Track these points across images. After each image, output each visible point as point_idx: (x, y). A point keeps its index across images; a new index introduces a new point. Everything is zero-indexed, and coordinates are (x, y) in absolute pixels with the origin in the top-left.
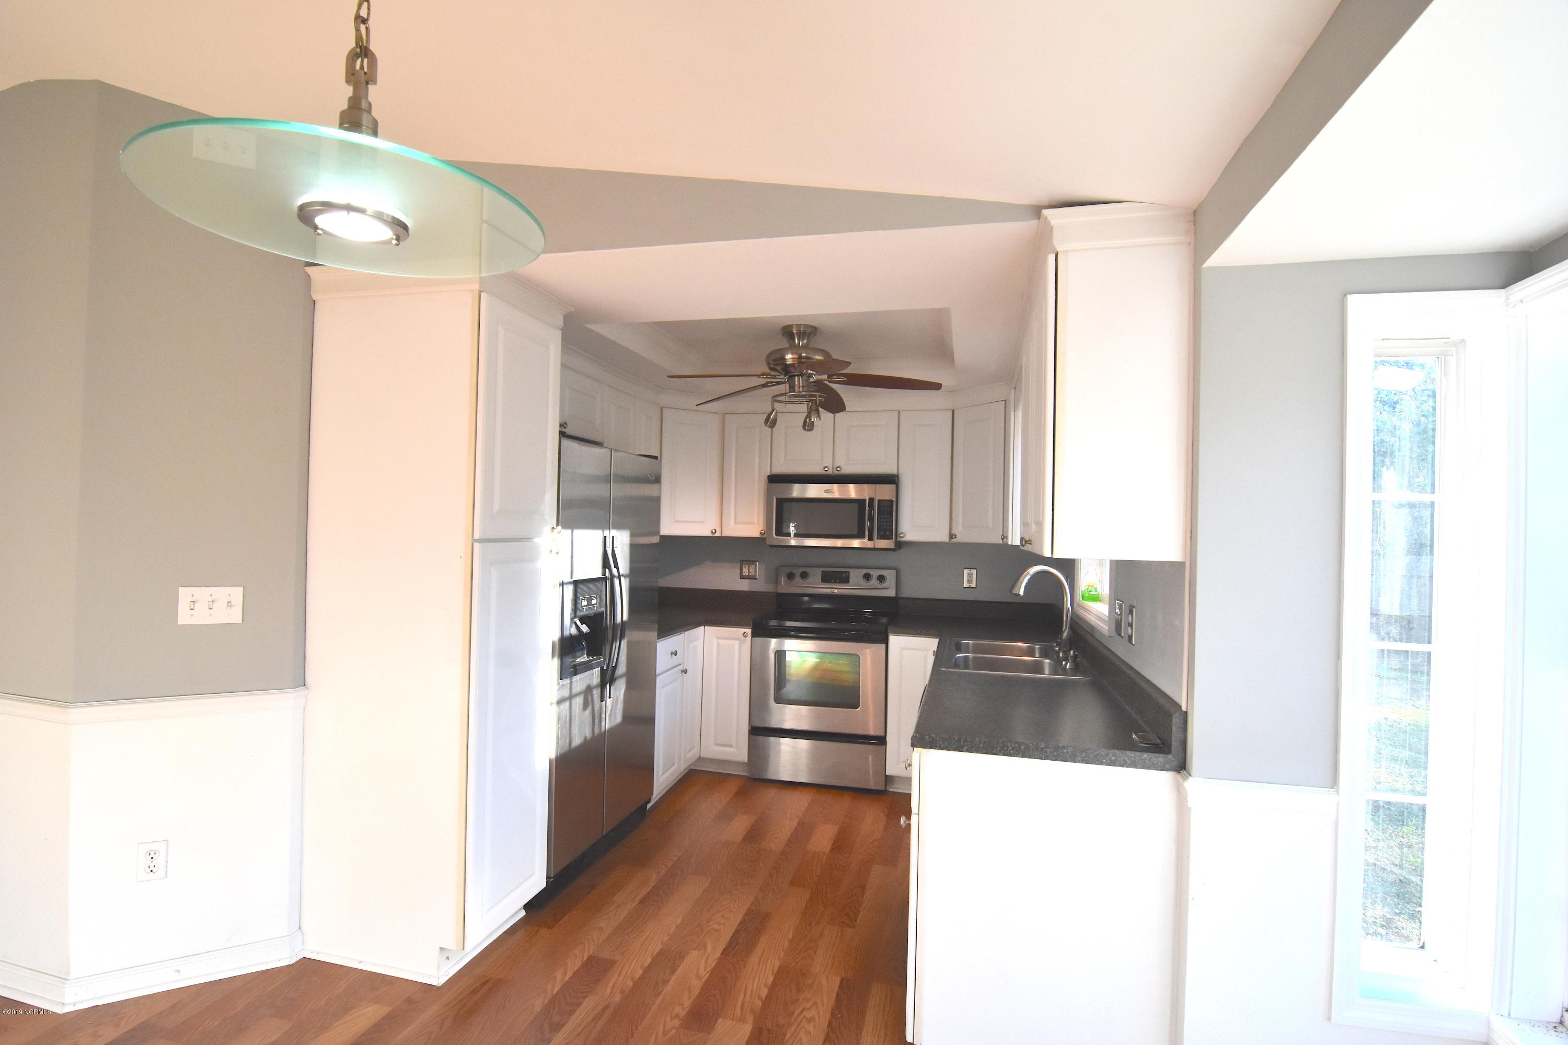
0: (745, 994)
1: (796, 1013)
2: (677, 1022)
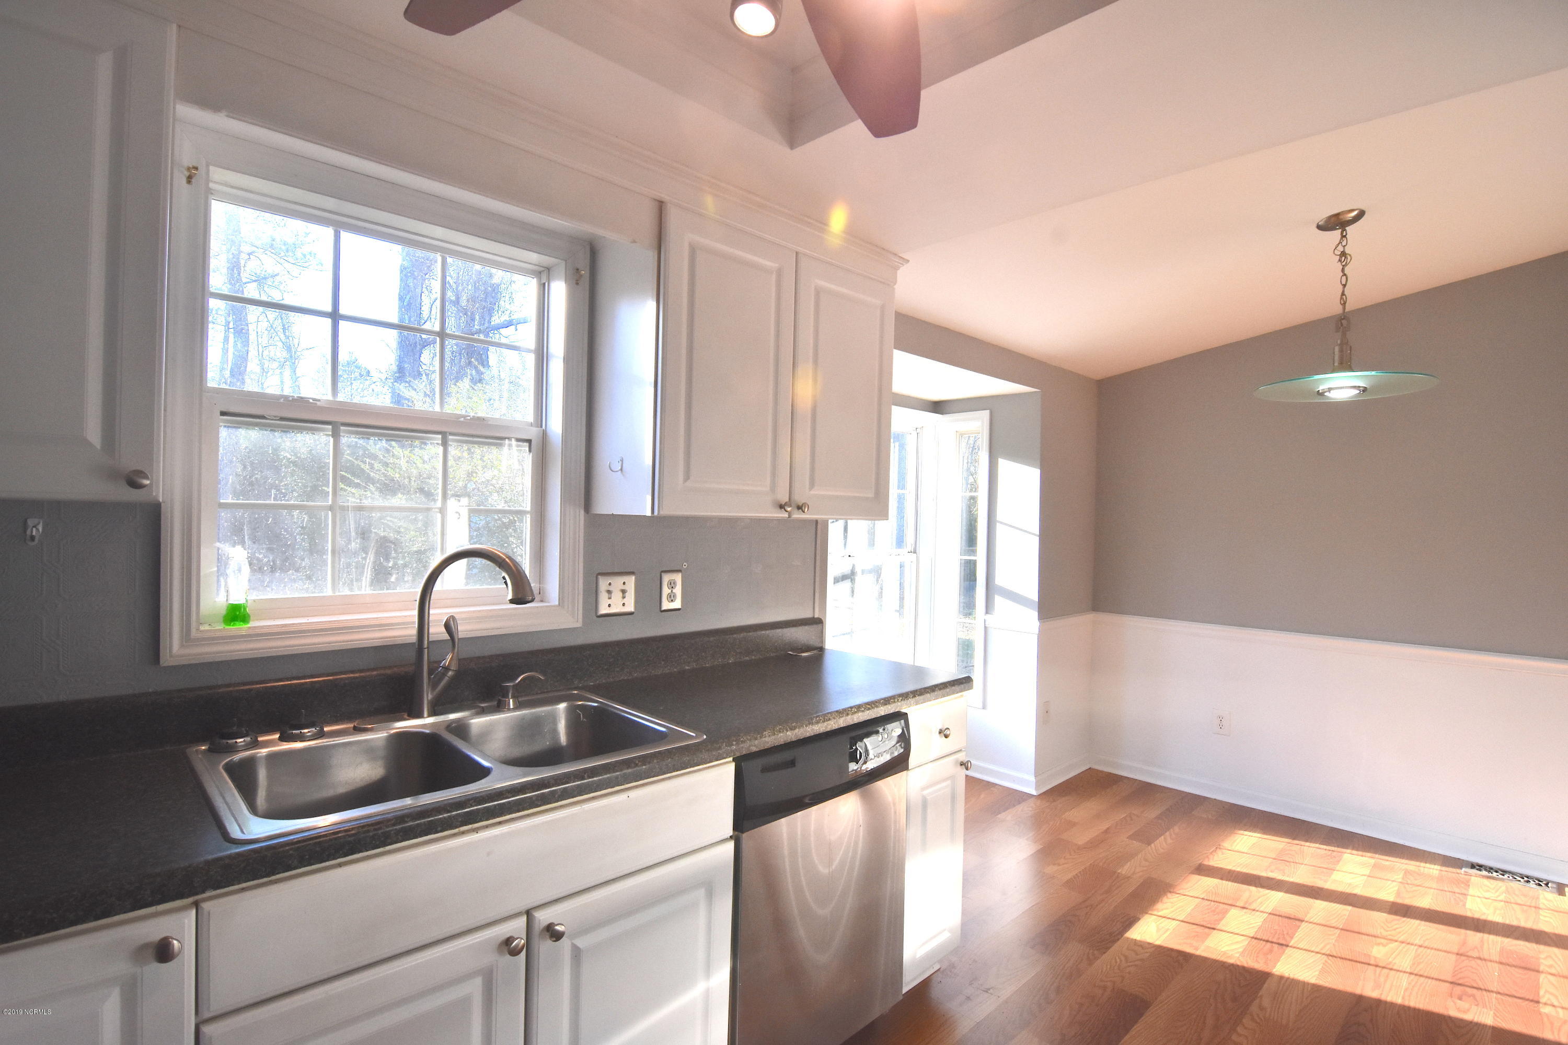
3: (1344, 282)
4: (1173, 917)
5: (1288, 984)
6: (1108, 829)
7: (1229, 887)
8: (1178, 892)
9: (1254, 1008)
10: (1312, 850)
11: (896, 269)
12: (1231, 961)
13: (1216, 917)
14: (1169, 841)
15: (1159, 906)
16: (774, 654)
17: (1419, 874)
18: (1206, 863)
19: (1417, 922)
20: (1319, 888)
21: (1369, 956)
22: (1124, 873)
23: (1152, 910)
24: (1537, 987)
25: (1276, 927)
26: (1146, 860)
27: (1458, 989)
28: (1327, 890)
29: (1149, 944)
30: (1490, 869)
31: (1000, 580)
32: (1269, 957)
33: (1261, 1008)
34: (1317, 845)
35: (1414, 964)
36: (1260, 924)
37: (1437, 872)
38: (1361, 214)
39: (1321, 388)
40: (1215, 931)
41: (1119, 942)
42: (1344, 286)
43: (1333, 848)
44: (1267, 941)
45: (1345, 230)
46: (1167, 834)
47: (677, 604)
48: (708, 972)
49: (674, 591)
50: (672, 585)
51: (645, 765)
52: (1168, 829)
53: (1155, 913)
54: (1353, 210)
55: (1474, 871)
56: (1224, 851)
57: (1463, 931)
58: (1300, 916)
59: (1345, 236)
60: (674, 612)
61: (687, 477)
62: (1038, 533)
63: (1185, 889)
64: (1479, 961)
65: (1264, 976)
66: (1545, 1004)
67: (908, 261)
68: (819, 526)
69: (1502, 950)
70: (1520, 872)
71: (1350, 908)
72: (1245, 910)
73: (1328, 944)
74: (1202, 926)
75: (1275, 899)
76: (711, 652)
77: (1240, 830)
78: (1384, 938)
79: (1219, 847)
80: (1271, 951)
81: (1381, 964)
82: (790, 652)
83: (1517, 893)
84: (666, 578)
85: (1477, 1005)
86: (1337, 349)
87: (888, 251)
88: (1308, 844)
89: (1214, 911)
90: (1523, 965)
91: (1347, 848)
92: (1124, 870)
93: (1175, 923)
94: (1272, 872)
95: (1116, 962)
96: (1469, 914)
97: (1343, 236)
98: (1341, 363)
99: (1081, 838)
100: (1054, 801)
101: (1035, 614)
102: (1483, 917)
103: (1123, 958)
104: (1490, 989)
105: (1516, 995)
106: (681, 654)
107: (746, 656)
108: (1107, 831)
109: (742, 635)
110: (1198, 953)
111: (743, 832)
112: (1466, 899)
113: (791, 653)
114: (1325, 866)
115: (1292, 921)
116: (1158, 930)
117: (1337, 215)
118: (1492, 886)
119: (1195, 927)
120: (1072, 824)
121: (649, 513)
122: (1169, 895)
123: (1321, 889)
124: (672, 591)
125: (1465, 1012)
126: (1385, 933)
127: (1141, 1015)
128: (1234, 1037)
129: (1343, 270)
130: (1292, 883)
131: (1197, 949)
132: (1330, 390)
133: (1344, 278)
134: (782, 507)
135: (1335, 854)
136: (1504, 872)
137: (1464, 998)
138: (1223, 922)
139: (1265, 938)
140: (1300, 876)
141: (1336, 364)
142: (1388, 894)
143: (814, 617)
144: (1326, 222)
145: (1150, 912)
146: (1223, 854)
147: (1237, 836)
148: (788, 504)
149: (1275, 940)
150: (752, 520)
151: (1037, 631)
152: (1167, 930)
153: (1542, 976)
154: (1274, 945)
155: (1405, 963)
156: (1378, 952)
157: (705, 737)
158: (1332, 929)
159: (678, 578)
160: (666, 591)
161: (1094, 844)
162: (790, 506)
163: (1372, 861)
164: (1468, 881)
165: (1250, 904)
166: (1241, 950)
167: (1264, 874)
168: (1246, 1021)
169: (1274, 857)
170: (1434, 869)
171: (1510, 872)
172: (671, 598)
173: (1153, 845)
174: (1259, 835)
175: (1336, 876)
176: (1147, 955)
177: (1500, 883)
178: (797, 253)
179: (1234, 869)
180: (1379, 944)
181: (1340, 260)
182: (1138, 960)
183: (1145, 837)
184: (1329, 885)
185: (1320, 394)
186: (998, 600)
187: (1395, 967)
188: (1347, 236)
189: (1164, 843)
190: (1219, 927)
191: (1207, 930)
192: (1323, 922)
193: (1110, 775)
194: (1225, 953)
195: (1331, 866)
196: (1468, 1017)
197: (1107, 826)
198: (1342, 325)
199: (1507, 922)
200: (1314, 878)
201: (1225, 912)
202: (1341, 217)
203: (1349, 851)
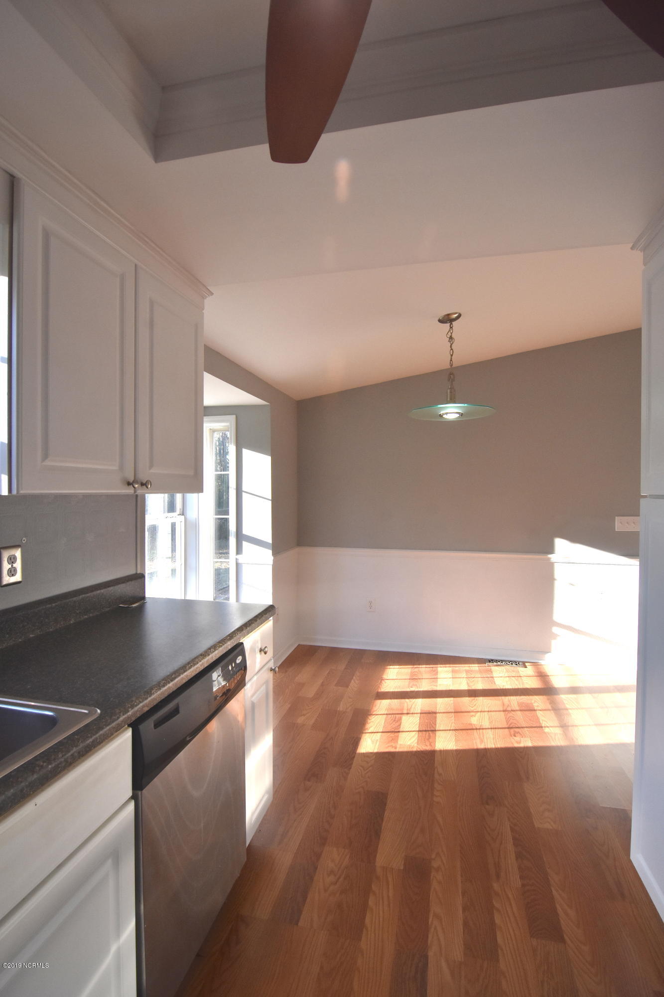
0: (388, 897)
1: (341, 879)
2: (435, 864)
3: (451, 354)
4: (377, 731)
5: (445, 753)
6: (322, 682)
7: (395, 702)
8: (373, 714)
9: (436, 776)
10: (424, 669)
11: (204, 298)
12: (415, 749)
13: (397, 724)
14: (357, 682)
15: (368, 726)
16: (108, 609)
17: (471, 671)
18: (380, 691)
19: (481, 698)
20: (435, 691)
21: (471, 724)
22: (341, 710)
23: (365, 730)
24: (538, 719)
25: (426, 721)
26: (350, 698)
27: (512, 731)
28: (439, 691)
29: (371, 753)
30: (497, 661)
31: (246, 531)
32: (431, 740)
33: (440, 775)
34: (425, 666)
35: (490, 723)
36: (419, 721)
37: (477, 668)
38: (459, 316)
39: (442, 413)
40: (400, 733)
41: (355, 759)
42: (452, 355)
43: (432, 666)
44: (426, 731)
45: (452, 324)
46: (354, 678)
47: (18, 577)
48: (118, 935)
49: (14, 565)
50: (12, 560)
51: (51, 764)
52: (353, 675)
53: (367, 731)
54: (456, 313)
55: (491, 664)
56: (386, 681)
57: (500, 698)
58: (433, 710)
59: (452, 327)
60: (14, 586)
61: (45, 456)
62: (270, 498)
63: (376, 711)
64: (512, 712)
65: (432, 753)
66: (545, 727)
67: (212, 294)
68: (139, 498)
69: (519, 704)
70: (508, 660)
71: (452, 699)
72: (409, 715)
73: (452, 723)
74: (392, 732)
75: (419, 704)
76: (53, 617)
77: (388, 665)
78: (473, 712)
79: (382, 679)
80: (430, 736)
81: (478, 728)
82: (121, 605)
83: (511, 671)
84: (6, 555)
85: (522, 737)
86: (449, 391)
87: (200, 282)
88: (420, 666)
89: (395, 720)
90: (528, 709)
91: (438, 664)
92: (341, 708)
93: (379, 735)
94: (412, 687)
95: (359, 772)
96: (499, 688)
97: (451, 328)
98: (451, 399)
99: (310, 692)
100: (286, 671)
101: (270, 552)
102: (504, 688)
103: (362, 769)
104: (523, 726)
105: (534, 726)
106: (26, 624)
107: (85, 615)
108: (322, 685)
109: (81, 597)
110: (397, 750)
111: (142, 789)
112: (494, 679)
113: (123, 606)
114: (433, 677)
115: (432, 715)
116: (373, 742)
117: (448, 315)
118: (500, 670)
119: (389, 734)
120: (301, 685)
121: (5, 492)
122: (370, 718)
123: (436, 691)
124: (12, 566)
125: (520, 742)
126: (472, 709)
127: (385, 804)
128: (435, 799)
129: (451, 346)
130: (423, 691)
131: (396, 748)
132: (447, 414)
133: (452, 351)
134: (129, 484)
135: (434, 668)
136: (502, 661)
137: (516, 735)
138: (402, 727)
139: (424, 729)
140: (425, 686)
141: (448, 399)
142: (463, 686)
143: (136, 573)
144: (443, 318)
145: (364, 732)
146: (385, 683)
147: (388, 670)
148: (135, 481)
149: (429, 729)
150: (86, 497)
151: (272, 563)
152: (377, 740)
153: (537, 712)
154: (430, 732)
155: (486, 724)
156: (475, 720)
157: (99, 711)
158: (450, 714)
159: (18, 553)
160: (6, 566)
161: (318, 695)
162: (137, 483)
163: (451, 669)
164: (491, 669)
165: (410, 710)
166: (416, 741)
167: (408, 690)
168: (436, 785)
169: (409, 678)
170: (475, 667)
171: (505, 661)
172: (12, 572)
173: (349, 687)
174: (398, 667)
175: (440, 681)
176: (373, 761)
177: (503, 668)
178: (136, 265)
179: (394, 690)
180: (472, 716)
181: (449, 341)
182: (369, 767)
183: (344, 682)
184: (439, 688)
185: (441, 416)
186: (245, 545)
187: (484, 727)
188: (453, 328)
189: (354, 684)
190: (401, 730)
191: (396, 734)
192: (445, 711)
193: (311, 646)
194: (410, 745)
195: (435, 677)
196: (522, 745)
197: (321, 682)
198: (451, 377)
199: (514, 688)
200: (431, 685)
201: (400, 719)
202: (450, 316)
203: (439, 666)
